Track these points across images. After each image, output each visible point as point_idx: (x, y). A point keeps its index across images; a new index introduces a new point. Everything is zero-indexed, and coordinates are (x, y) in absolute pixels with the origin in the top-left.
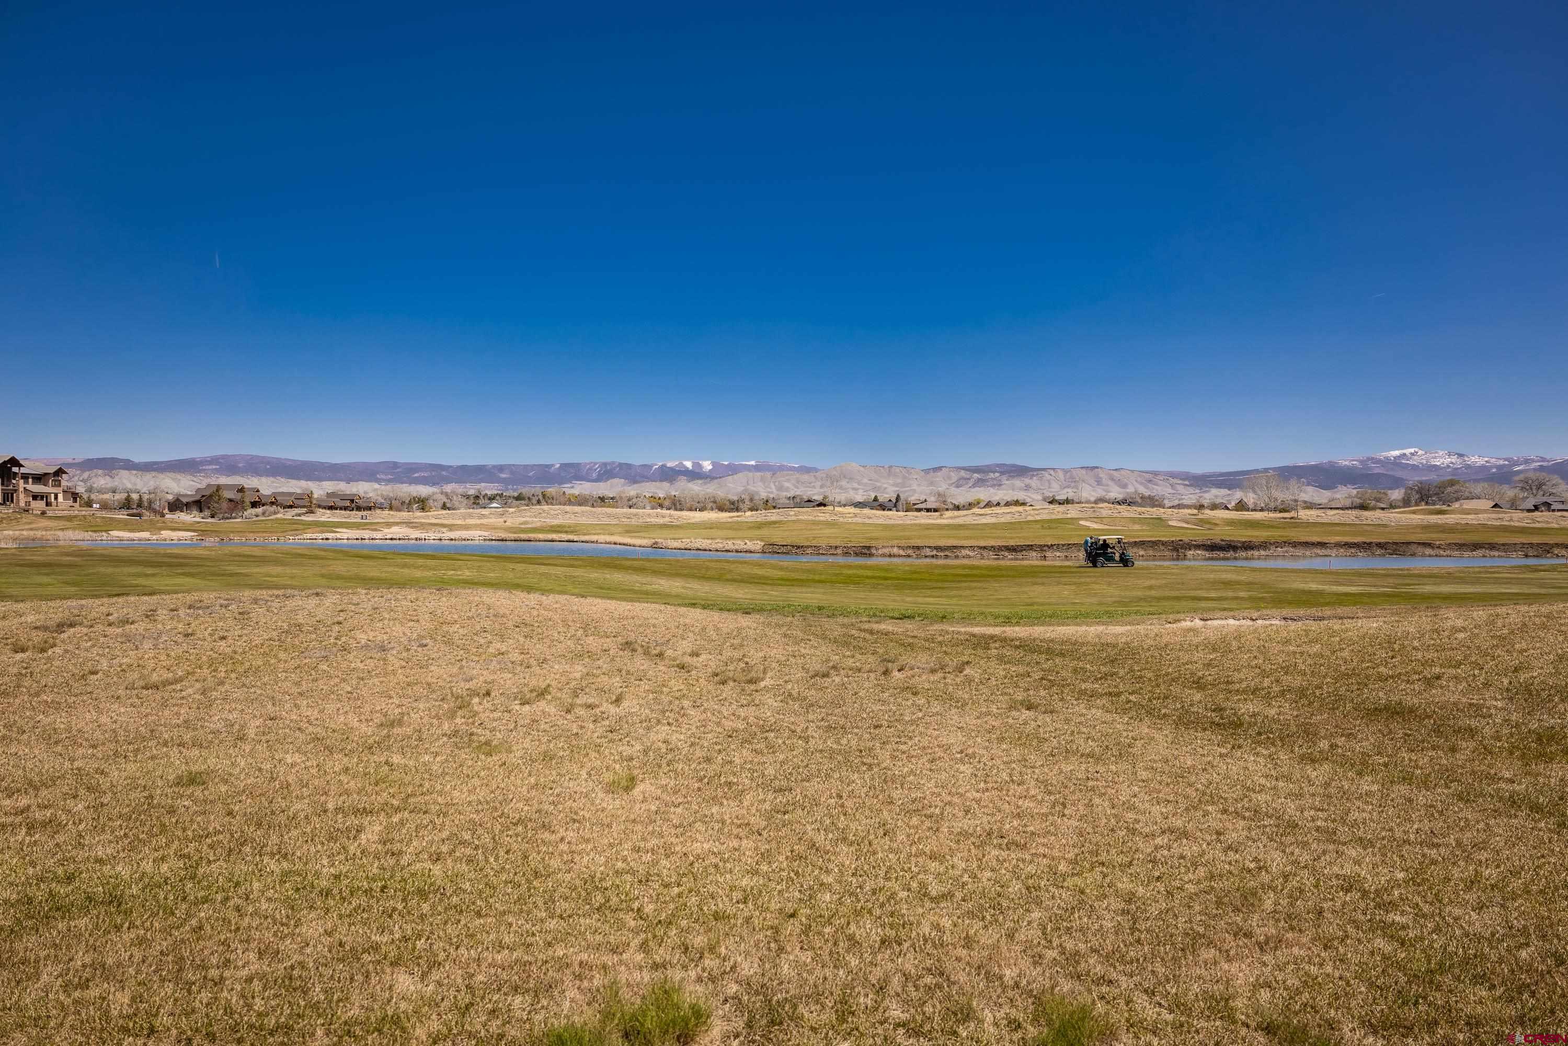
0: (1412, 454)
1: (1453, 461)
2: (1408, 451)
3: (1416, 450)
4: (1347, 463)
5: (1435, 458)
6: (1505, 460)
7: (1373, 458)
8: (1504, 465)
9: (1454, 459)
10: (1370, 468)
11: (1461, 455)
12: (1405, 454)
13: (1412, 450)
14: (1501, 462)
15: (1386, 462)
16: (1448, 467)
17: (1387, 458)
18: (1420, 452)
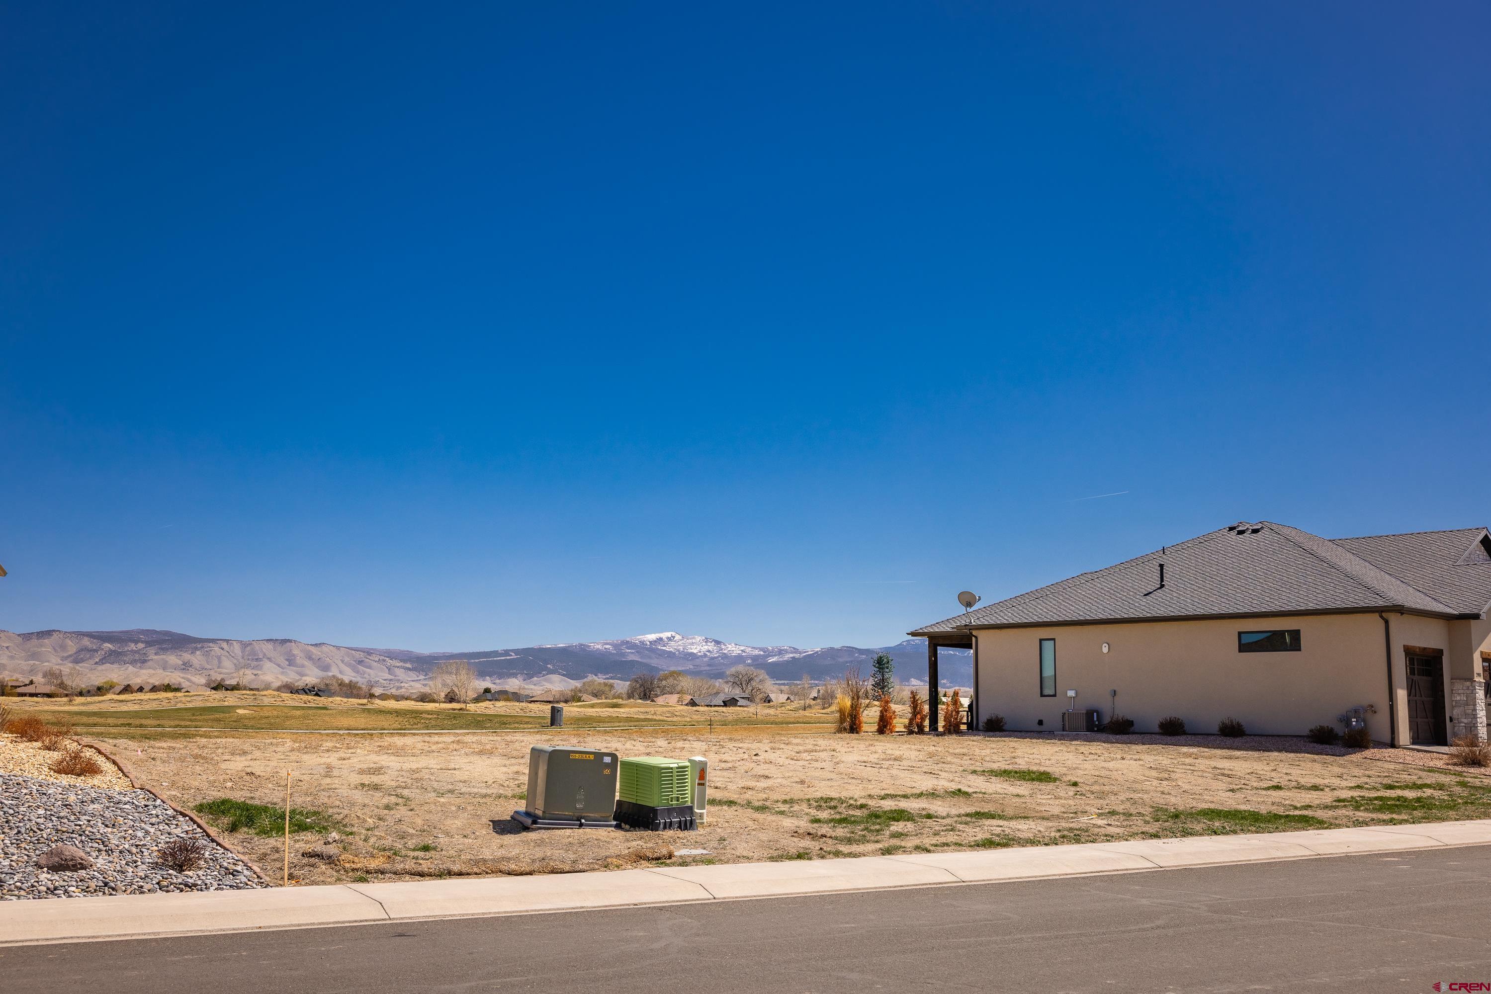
0: (669, 639)
1: (710, 648)
2: (665, 635)
3: (673, 634)
4: (599, 647)
5: (693, 644)
6: (761, 649)
7: (627, 642)
8: (760, 655)
9: (711, 646)
10: (624, 655)
11: (717, 643)
12: (661, 639)
13: (669, 634)
14: (757, 652)
15: (641, 648)
16: (705, 655)
17: (642, 642)
18: (678, 637)
